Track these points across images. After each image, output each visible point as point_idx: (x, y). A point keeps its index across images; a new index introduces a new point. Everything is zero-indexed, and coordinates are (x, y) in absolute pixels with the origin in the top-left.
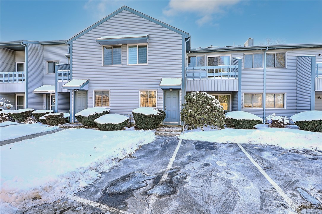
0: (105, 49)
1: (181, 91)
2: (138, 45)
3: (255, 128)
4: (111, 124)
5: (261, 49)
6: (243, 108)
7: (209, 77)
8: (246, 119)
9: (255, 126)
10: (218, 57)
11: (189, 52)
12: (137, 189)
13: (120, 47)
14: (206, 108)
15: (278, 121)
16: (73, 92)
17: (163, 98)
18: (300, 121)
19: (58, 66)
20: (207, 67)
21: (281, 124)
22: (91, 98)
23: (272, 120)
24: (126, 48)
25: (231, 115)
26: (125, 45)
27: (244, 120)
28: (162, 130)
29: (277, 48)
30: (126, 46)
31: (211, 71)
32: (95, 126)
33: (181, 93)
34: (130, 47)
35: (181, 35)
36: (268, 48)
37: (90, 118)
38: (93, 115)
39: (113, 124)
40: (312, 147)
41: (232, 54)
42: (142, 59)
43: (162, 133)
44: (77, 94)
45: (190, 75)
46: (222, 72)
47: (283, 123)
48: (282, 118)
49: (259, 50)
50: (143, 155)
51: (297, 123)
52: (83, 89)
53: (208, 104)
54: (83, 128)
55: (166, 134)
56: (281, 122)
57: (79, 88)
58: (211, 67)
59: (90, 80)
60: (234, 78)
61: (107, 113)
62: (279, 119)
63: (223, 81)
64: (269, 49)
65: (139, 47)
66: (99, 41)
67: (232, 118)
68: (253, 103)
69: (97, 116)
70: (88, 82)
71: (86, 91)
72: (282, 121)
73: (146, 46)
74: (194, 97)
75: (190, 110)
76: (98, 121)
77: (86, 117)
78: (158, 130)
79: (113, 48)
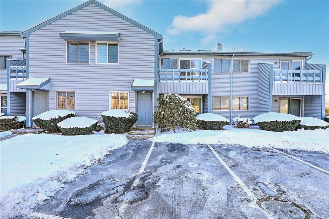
0: (70, 45)
1: (154, 93)
2: (108, 43)
3: (223, 129)
4: (77, 128)
5: (228, 54)
6: (213, 110)
7: (181, 79)
8: (215, 121)
9: (224, 127)
10: (190, 60)
11: (161, 54)
12: (106, 197)
13: (87, 44)
14: (179, 110)
15: (243, 122)
16: (30, 92)
17: (135, 100)
18: (261, 122)
19: (10, 61)
20: (179, 69)
21: (246, 125)
22: (52, 99)
23: (238, 121)
24: (95, 45)
25: (202, 117)
26: (93, 42)
28: (135, 133)
29: (242, 54)
30: (95, 44)
31: (183, 74)
32: (57, 130)
33: (154, 95)
34: (98, 44)
35: (154, 36)
36: (234, 54)
37: (52, 122)
38: (56, 118)
39: (80, 128)
40: (270, 145)
41: (203, 58)
42: (113, 58)
43: (134, 137)
44: (35, 95)
45: (163, 77)
46: (194, 75)
47: (247, 124)
48: (246, 119)
49: (227, 55)
50: (113, 161)
51: (259, 124)
52: (42, 88)
53: (181, 106)
54: (43, 133)
55: (139, 137)
56: (245, 123)
57: (38, 88)
58: (184, 70)
59: (51, 79)
60: (204, 81)
61: (72, 116)
62: (244, 120)
63: (195, 84)
64: (235, 55)
65: (109, 45)
66: (62, 36)
67: (203, 120)
68: (221, 106)
69: (61, 119)
70: (49, 81)
71: (46, 92)
73: (116, 45)
74: (167, 100)
75: (163, 113)
76: (61, 125)
77: (46, 121)
78: (130, 133)
79: (79, 44)
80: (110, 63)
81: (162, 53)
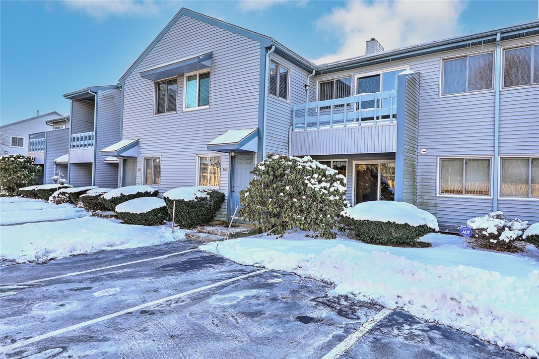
1: (256, 156)
2: (197, 73)
5: (480, 40)
6: (438, 195)
10: (379, 75)
11: (311, 73)
13: (175, 81)
15: (484, 232)
17: (228, 170)
21: (492, 241)
22: (139, 170)
23: (471, 228)
24: (183, 81)
26: (182, 75)
27: (368, 221)
28: (205, 231)
29: (527, 30)
30: (183, 78)
33: (256, 160)
35: (259, 44)
36: (498, 37)
37: (111, 201)
41: (412, 63)
42: (203, 100)
43: (194, 236)
46: (363, 110)
47: (497, 237)
53: (290, 182)
55: (199, 237)
56: (492, 236)
59: (140, 140)
60: (386, 122)
63: (363, 131)
64: (502, 39)
65: (200, 76)
66: (145, 75)
68: (465, 184)
72: (496, 233)
73: (208, 74)
78: (200, 229)
79: (168, 84)
80: (202, 105)
81: (314, 71)
